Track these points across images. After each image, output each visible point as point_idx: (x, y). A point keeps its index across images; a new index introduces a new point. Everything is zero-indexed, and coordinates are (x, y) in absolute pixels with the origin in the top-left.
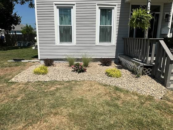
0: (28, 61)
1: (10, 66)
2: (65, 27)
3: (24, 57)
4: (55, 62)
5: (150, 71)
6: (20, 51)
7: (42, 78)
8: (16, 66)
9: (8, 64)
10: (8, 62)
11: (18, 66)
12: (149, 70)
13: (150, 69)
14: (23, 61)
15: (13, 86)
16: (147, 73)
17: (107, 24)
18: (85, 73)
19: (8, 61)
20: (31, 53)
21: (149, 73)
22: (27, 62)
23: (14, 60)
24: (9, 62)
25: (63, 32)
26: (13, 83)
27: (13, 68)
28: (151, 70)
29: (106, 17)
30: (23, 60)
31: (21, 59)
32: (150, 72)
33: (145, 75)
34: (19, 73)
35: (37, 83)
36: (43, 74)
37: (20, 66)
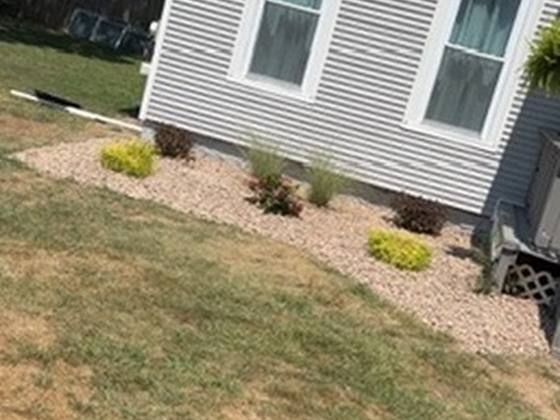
0: (94, 116)
1: (15, 114)
2: (291, 12)
3: (85, 95)
4: (198, 151)
5: (546, 287)
6: (76, 63)
7: (119, 183)
8: (42, 119)
9: (7, 103)
10: (12, 96)
11: (48, 121)
12: (543, 281)
13: (549, 276)
14: (72, 110)
15: (17, 174)
16: (535, 291)
17: (486, 47)
18: (294, 219)
19: (13, 92)
20: (124, 90)
21: (543, 294)
22: (87, 120)
23: (39, 95)
24: (17, 98)
25: (278, 31)
26: (18, 165)
27: (26, 122)
28: (552, 284)
29: (490, 11)
30: (77, 106)
31: (68, 99)
32: (549, 292)
33: (526, 297)
34: (46, 144)
35: (96, 192)
36: (132, 174)
37: (54, 126)
